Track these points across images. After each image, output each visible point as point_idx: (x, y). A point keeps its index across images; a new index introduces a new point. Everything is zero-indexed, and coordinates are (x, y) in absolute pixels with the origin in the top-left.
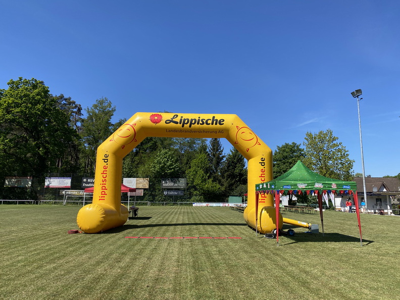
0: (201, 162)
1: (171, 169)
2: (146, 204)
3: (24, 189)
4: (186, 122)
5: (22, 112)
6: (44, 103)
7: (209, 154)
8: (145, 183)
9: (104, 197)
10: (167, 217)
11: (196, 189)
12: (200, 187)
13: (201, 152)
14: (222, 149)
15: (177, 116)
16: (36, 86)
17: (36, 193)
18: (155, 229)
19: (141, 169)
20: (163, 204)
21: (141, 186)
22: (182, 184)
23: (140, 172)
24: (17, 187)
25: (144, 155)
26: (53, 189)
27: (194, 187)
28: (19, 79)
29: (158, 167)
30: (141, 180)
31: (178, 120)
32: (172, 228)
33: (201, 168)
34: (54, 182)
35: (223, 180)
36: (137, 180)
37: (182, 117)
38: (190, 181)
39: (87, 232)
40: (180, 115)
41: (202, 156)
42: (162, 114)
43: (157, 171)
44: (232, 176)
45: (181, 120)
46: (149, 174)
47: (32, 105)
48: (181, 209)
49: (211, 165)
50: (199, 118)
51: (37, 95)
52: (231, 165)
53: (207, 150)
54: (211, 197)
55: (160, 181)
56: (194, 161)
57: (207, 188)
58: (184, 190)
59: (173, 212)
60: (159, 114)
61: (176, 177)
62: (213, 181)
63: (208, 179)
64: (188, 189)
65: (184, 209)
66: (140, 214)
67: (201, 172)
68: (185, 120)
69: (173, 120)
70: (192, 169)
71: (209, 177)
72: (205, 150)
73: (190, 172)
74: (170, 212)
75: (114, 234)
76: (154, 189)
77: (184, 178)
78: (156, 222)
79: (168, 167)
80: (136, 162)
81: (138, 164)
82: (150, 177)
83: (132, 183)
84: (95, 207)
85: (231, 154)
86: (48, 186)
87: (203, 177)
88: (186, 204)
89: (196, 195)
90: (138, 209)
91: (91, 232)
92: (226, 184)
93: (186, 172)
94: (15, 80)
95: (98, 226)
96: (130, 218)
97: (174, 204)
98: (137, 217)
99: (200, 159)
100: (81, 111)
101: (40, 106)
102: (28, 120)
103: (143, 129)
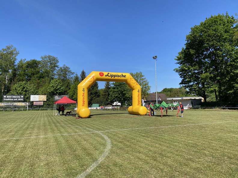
8: (44, 98)
9: (84, 105)
21: (41, 100)
30: (42, 96)
40: (110, 73)
42: (103, 72)
43: (52, 91)
50: (117, 74)
55: (54, 97)
61: (62, 95)
69: (108, 75)
70: (71, 90)
79: (58, 89)
82: (47, 95)
83: (36, 98)
93: (68, 91)
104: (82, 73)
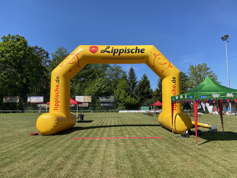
0: (123, 86)
1: (105, 90)
2: (90, 112)
3: (15, 104)
4: (116, 52)
5: (11, 56)
6: (25, 50)
7: (128, 81)
8: (89, 99)
9: (57, 108)
10: (103, 120)
11: (120, 102)
12: (123, 101)
13: (123, 79)
14: (136, 77)
15: (109, 47)
16: (19, 40)
17: (22, 106)
18: (96, 130)
19: (87, 90)
20: (100, 112)
21: (86, 101)
22: (112, 99)
23: (86, 92)
24: (10, 103)
25: (88, 82)
26: (33, 103)
27: (119, 101)
28: (8, 35)
29: (97, 89)
30: (87, 97)
31: (110, 50)
32: (107, 129)
33: (124, 89)
34: (33, 99)
35: (137, 96)
36: (84, 97)
37: (113, 48)
38: (116, 97)
39: (44, 134)
40: (111, 47)
41: (124, 82)
42: (98, 46)
43: (96, 91)
44: (143, 94)
45: (112, 50)
46: (92, 93)
47: (17, 51)
48: (112, 114)
49: (130, 87)
50: (126, 48)
51: (20, 45)
52: (142, 87)
53: (127, 78)
54: (130, 107)
55: (99, 97)
56: (119, 85)
57: (127, 101)
58: (113, 103)
59: (107, 117)
60: (96, 46)
61: (108, 95)
62: (131, 97)
63: (128, 96)
64: (115, 102)
65: (114, 114)
66: (85, 119)
67: (123, 92)
68: (115, 50)
69: (107, 50)
70: (118, 90)
71: (128, 95)
72: (125, 78)
73: (117, 92)
74: (105, 117)
75: (65, 136)
76: (95, 103)
77: (112, 95)
78: (96, 124)
79: (103, 89)
80: (83, 87)
81: (84, 87)
82: (92, 95)
83: (81, 99)
84: (50, 115)
85: (141, 80)
86: (30, 102)
87: (125, 95)
88: (115, 111)
89: (120, 106)
90: (84, 115)
91: (47, 134)
92: (139, 99)
93: (114, 92)
94: (6, 36)
95: (52, 130)
96: (79, 122)
97: (107, 112)
98: (84, 121)
99: (122, 83)
100: (49, 55)
101: (22, 52)
102: (15, 61)
103: (85, 58)
104: (130, 70)
